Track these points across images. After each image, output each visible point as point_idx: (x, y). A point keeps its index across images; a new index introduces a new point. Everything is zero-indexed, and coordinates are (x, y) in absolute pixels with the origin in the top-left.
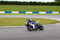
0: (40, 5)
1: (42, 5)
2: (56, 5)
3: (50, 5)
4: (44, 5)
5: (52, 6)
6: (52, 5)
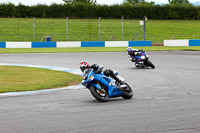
0: (11, 17)
1: (17, 17)
2: (70, 17)
3: (48, 16)
4: (23, 17)
5: (55, 20)
6: (54, 17)
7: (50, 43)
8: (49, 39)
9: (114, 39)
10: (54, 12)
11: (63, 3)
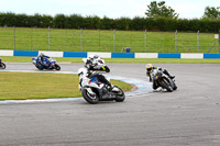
7: (129, 53)
8: (128, 51)
9: (190, 51)
10: (136, 25)
11: (146, 16)
